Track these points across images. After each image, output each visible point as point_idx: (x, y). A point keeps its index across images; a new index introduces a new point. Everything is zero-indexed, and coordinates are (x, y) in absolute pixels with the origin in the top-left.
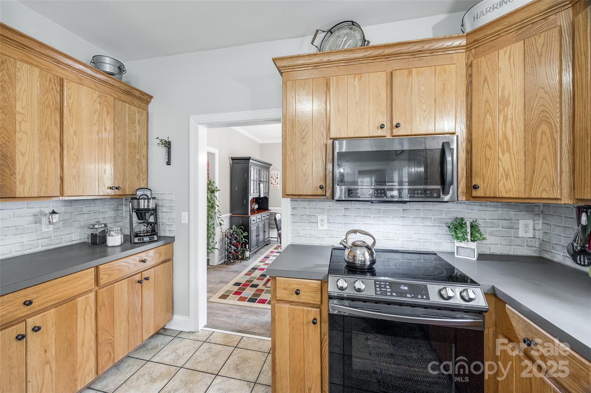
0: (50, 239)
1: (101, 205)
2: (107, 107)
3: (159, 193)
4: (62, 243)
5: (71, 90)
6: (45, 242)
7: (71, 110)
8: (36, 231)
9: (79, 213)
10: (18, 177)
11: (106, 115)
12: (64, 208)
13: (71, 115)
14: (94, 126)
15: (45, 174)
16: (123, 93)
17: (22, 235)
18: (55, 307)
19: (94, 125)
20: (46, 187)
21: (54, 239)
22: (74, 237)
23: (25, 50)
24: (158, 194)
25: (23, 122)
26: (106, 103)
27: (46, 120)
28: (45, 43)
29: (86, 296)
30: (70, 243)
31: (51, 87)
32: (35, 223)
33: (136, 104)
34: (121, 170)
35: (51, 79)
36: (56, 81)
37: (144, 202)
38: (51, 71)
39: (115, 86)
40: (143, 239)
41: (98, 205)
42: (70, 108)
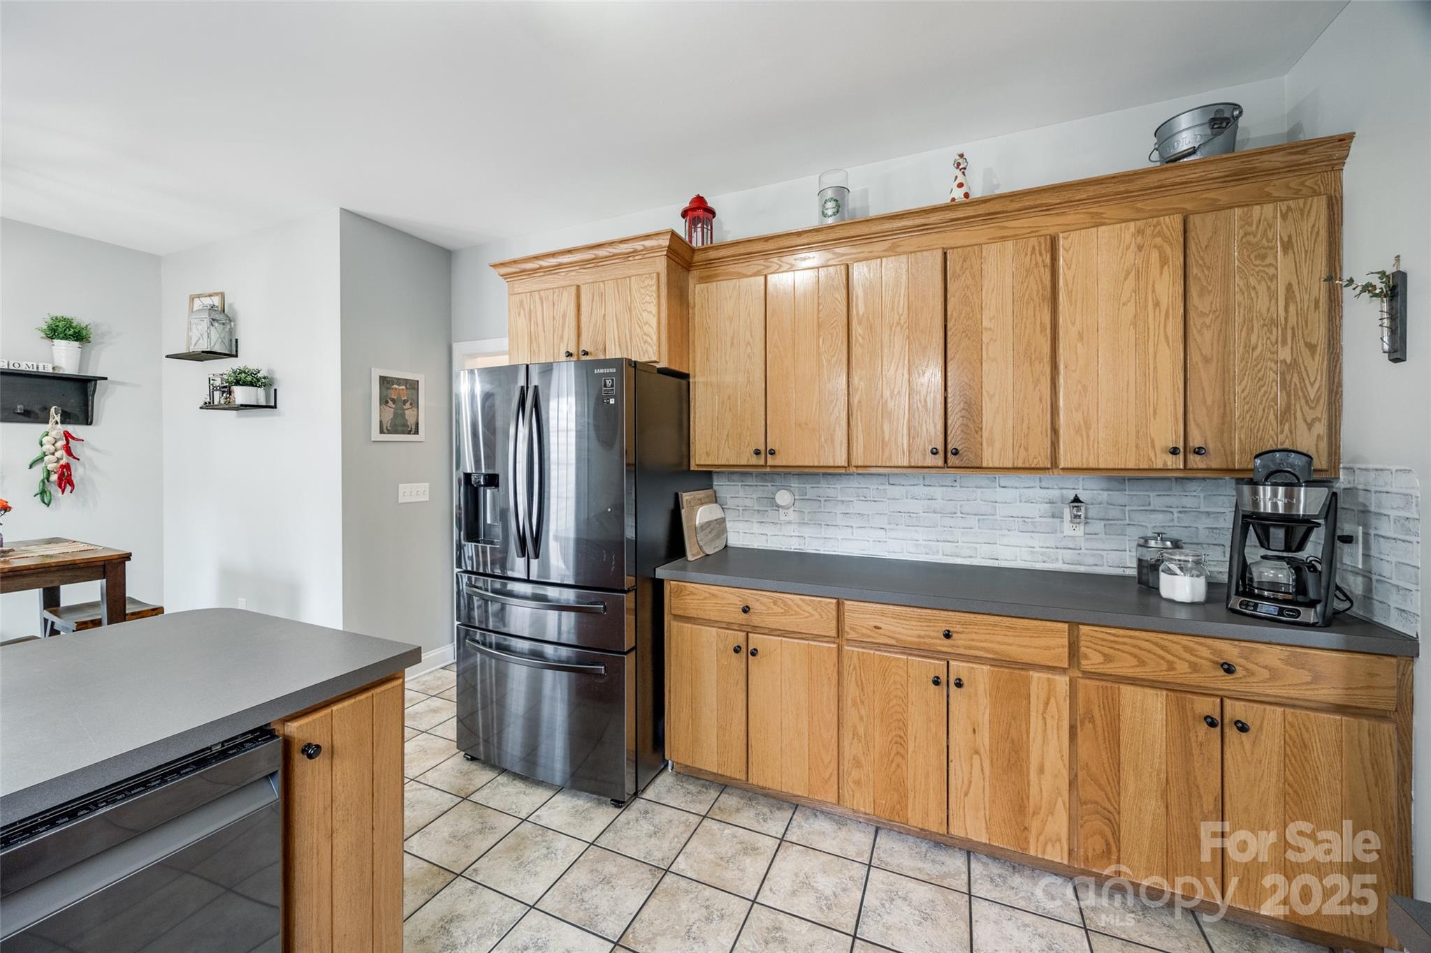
0: (1078, 551)
1: (1202, 495)
2: (1159, 248)
3: (1371, 466)
4: (1103, 565)
5: (1071, 252)
6: (1069, 555)
7: (1071, 292)
8: (1054, 532)
9: (1142, 508)
10: (985, 434)
11: (1158, 270)
12: (1106, 493)
13: (1071, 302)
14: (1125, 307)
15: (1025, 426)
16: (1222, 185)
17: (1033, 534)
18: (992, 665)
19: (1124, 304)
20: (1027, 450)
21: (1086, 554)
22: (1128, 560)
23: (996, 221)
24: (1367, 470)
25: (992, 342)
26: (1158, 240)
27: (1025, 328)
28: (1025, 188)
29: (1050, 676)
30: (1119, 572)
31: (1034, 262)
32: (1053, 516)
33: (1276, 194)
34: (1213, 402)
35: (1034, 248)
36: (1043, 247)
37: (1275, 494)
38: (1037, 231)
39: (1191, 182)
40: (1256, 605)
41: (1195, 494)
42: (1070, 286)
